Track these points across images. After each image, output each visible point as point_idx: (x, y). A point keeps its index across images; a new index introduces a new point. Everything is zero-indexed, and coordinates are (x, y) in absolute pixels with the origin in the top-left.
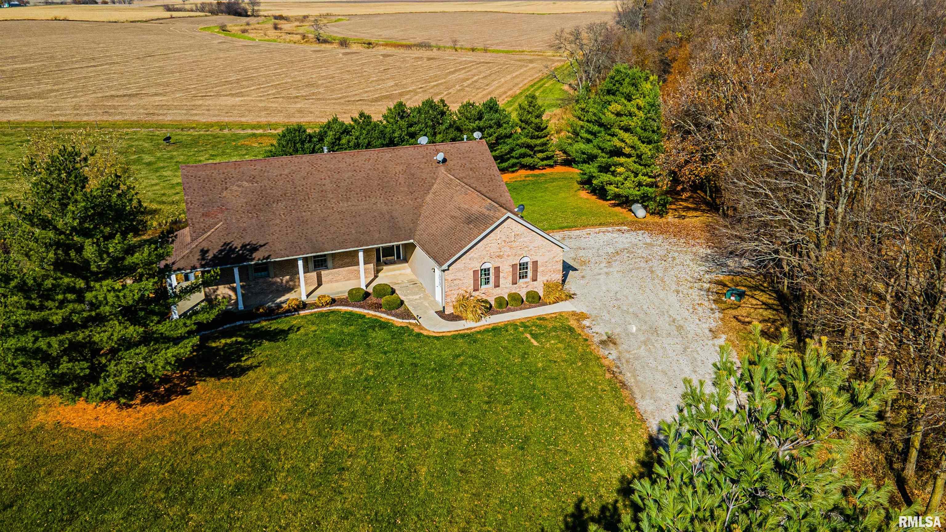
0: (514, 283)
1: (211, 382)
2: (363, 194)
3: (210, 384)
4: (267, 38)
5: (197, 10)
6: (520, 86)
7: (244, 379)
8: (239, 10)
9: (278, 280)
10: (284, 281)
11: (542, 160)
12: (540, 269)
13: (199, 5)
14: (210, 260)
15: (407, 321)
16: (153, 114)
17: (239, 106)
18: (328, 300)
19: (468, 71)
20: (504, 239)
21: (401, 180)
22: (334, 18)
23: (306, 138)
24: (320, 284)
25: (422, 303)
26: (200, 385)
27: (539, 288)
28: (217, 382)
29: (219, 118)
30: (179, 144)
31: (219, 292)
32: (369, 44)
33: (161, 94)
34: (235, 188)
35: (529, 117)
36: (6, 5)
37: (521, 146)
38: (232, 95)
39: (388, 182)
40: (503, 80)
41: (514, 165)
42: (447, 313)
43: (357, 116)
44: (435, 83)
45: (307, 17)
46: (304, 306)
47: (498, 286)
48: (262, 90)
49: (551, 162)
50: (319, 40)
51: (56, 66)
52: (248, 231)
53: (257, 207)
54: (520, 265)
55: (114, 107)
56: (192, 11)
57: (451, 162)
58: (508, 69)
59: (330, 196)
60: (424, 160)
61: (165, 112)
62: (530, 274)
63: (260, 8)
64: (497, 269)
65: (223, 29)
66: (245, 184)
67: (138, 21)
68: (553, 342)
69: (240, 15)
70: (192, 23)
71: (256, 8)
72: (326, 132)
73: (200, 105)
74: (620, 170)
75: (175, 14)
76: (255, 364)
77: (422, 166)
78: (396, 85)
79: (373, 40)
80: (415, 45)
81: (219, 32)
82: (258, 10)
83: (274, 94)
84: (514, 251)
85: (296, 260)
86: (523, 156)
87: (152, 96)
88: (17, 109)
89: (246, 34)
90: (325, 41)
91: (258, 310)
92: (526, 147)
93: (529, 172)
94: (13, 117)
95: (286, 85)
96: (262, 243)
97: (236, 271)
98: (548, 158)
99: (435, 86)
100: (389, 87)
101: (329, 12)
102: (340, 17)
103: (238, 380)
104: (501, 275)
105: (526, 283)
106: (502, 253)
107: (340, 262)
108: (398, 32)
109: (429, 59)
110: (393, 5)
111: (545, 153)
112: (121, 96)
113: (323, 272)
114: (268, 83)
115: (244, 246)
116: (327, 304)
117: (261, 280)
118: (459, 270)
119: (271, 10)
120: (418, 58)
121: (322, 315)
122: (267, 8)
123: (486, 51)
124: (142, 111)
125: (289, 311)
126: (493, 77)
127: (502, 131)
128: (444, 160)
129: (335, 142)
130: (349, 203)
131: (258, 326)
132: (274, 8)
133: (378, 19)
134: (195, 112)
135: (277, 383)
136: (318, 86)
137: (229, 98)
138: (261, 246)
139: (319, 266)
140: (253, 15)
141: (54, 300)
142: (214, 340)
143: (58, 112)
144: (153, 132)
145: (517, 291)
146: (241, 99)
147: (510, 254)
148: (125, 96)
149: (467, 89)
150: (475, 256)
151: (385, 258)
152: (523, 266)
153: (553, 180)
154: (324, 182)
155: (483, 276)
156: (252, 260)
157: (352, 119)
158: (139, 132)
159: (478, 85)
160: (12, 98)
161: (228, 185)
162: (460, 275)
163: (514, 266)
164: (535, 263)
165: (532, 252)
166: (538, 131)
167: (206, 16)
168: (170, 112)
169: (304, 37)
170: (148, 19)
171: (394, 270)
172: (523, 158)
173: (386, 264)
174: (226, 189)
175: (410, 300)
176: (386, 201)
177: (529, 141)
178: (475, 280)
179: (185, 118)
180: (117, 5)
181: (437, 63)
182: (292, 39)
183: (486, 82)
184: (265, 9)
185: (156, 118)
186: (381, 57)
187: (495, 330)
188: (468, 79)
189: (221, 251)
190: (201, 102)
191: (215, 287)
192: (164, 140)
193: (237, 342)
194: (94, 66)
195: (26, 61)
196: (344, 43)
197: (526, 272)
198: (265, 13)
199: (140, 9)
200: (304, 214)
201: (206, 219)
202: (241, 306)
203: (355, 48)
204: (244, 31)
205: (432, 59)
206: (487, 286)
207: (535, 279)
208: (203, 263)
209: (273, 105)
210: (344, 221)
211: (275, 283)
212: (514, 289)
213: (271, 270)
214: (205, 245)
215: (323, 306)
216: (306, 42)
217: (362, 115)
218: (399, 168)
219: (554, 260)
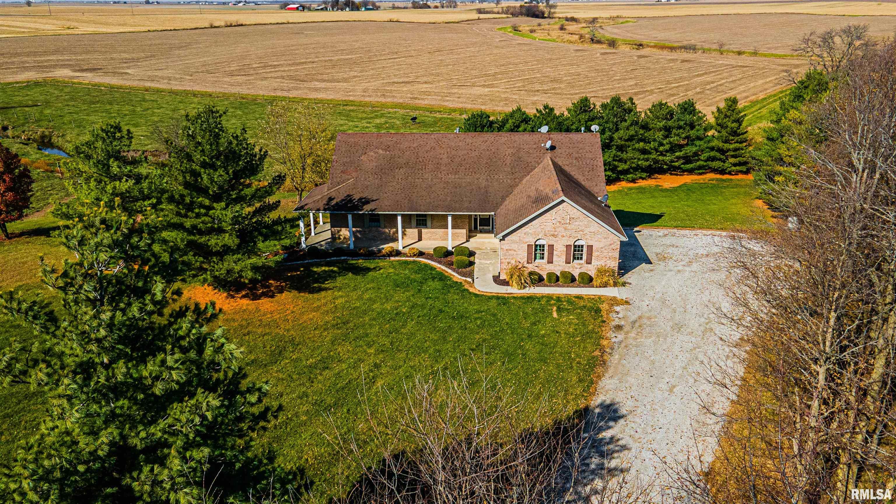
0: (568, 262)
1: (295, 293)
2: (471, 170)
3: (292, 294)
4: (549, 37)
5: (503, 13)
6: (768, 91)
7: (316, 296)
8: (537, 13)
9: (387, 231)
10: (391, 233)
11: (735, 165)
12: (595, 254)
13: (505, 9)
14: (333, 206)
15: (464, 278)
16: (416, 98)
17: (485, 95)
18: (416, 252)
19: (718, 75)
20: (559, 219)
21: (508, 161)
22: (621, 20)
23: (486, 124)
24: (420, 239)
25: (488, 267)
26: (285, 294)
27: (591, 270)
28: (298, 295)
29: (464, 105)
30: (423, 124)
31: (341, 233)
32: (641, 45)
33: (429, 82)
34: (372, 154)
35: (724, 121)
36: (363, 9)
37: (712, 149)
38: (484, 86)
39: (496, 162)
40: (752, 85)
41: (700, 167)
42: (501, 278)
43: (542, 108)
44: (676, 85)
45: (597, 18)
46: (398, 253)
47: (552, 263)
48: (511, 83)
49: (744, 168)
50: (592, 40)
51: (369, 58)
52: (369, 189)
53: (383, 171)
54: (575, 246)
55: (391, 92)
56: (498, 13)
57: (560, 150)
58: (765, 74)
59: (443, 168)
60: (535, 146)
61: (426, 97)
62: (585, 257)
63: (556, 10)
64: (551, 247)
65: (515, 29)
66: (381, 151)
67: (453, 22)
68: (571, 317)
69: (537, 16)
70: (494, 24)
71: (552, 10)
72: (508, 120)
73: (455, 93)
74: (780, 179)
75: (482, 16)
76: (331, 287)
77: (531, 151)
78: (636, 85)
79: (644, 42)
80: (681, 48)
81: (510, 32)
82: (554, 13)
83: (519, 87)
84: (568, 233)
85: (396, 216)
86: (713, 159)
87: (422, 83)
88: (326, 89)
89: (533, 34)
90: (599, 42)
91: (360, 250)
92: (717, 151)
93: (719, 176)
94: (320, 96)
95: (533, 80)
96: (375, 198)
97: (350, 217)
98: (740, 164)
99: (674, 87)
100: (628, 86)
101: (619, 14)
102: (629, 19)
103: (311, 296)
104: (555, 253)
105: (580, 264)
106: (556, 233)
107: (438, 224)
108: (676, 34)
109: (683, 61)
110: (691, 8)
111: (738, 159)
112: (400, 83)
113: (424, 231)
114: (519, 77)
115: (361, 199)
116: (415, 255)
117: (374, 229)
118: (514, 242)
119: (565, 13)
120: (673, 60)
121: (406, 263)
122: (563, 11)
123: (755, 53)
124: (409, 95)
125: (384, 256)
126: (744, 80)
127: (693, 133)
128: (553, 148)
129: (514, 129)
130: (457, 176)
131: (354, 262)
132: (572, 11)
133: (667, 21)
134: (448, 98)
135: (334, 303)
136: (561, 82)
137: (480, 88)
138: (373, 201)
139: (420, 225)
140: (549, 17)
141: (193, 212)
142: (318, 265)
143: (351, 93)
144: (407, 113)
145: (570, 270)
146: (489, 89)
147: (565, 234)
148: (403, 82)
149: (708, 92)
150: (530, 231)
151: (481, 227)
152: (578, 248)
153: (737, 186)
154: (441, 156)
155: (538, 251)
156: (361, 210)
157: (537, 110)
158: (398, 112)
159: (720, 88)
160: (328, 81)
161: (368, 150)
162: (514, 246)
163: (568, 247)
164: (590, 248)
165: (588, 237)
166: (734, 136)
167: (508, 17)
168: (430, 97)
169: (581, 37)
170: (460, 20)
171: (485, 238)
172: (712, 161)
173: (481, 232)
174: (365, 153)
175: (481, 263)
176: (489, 177)
177: (721, 145)
178: (529, 253)
179: (439, 103)
180: (445, 9)
181: (690, 65)
182: (570, 39)
183: (732, 85)
184: (561, 12)
185: (417, 101)
186: (636, 58)
187: (530, 299)
188: (713, 82)
189: (343, 200)
190: (456, 91)
191: (339, 229)
192: (412, 119)
193: (332, 271)
194: (395, 58)
195: (351, 53)
196: (612, 43)
197: (582, 255)
198: (561, 15)
199: (460, 12)
200: (417, 180)
201: (343, 175)
202: (352, 247)
203: (624, 48)
204: (532, 31)
205: (686, 61)
206: (542, 261)
207: (589, 262)
208: (327, 207)
209: (514, 97)
210: (446, 190)
211: (385, 232)
212: (568, 268)
213: (382, 222)
214: (333, 195)
215: (411, 256)
216: (582, 42)
217: (546, 107)
218: (510, 151)
219: (611, 247)
